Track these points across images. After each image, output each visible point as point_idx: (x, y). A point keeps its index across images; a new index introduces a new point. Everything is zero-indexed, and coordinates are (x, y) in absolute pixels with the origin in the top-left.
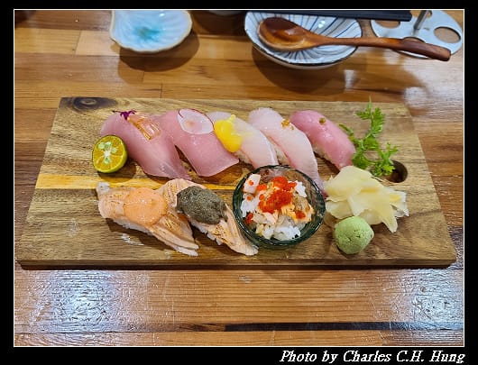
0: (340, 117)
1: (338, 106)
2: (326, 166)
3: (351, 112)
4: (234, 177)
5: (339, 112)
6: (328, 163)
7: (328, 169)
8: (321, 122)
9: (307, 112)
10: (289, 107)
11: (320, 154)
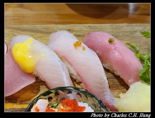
0: (127, 36)
1: (125, 27)
2: (116, 80)
3: (136, 31)
4: (32, 95)
5: (126, 32)
6: (118, 77)
7: (118, 83)
8: (111, 42)
9: (98, 33)
10: (85, 29)
11: (111, 70)
